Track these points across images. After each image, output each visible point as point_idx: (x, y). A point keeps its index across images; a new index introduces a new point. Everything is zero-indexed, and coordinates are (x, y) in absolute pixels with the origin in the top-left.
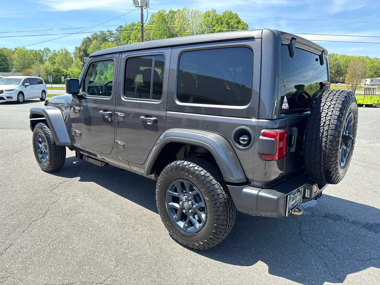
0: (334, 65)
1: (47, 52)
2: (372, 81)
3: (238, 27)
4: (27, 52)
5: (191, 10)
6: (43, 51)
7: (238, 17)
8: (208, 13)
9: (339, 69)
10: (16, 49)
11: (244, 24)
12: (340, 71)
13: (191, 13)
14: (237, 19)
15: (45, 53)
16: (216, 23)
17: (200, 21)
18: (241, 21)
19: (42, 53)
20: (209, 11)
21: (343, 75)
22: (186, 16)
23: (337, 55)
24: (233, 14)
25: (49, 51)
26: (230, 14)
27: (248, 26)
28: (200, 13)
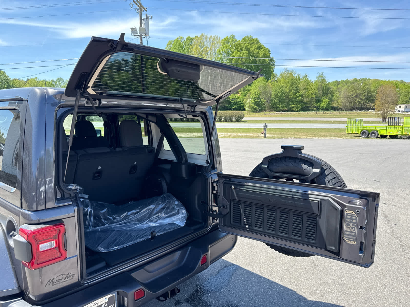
1: (60, 82)
2: (407, 107)
3: (259, 52)
4: (39, 82)
5: (209, 36)
6: (56, 81)
7: (259, 42)
8: (226, 39)
9: (370, 95)
10: (28, 80)
11: (266, 50)
12: (370, 97)
13: (210, 39)
14: (258, 45)
15: (58, 84)
16: (236, 49)
17: (218, 47)
18: (262, 47)
19: (54, 84)
20: (228, 37)
21: (374, 101)
22: (204, 42)
23: (369, 79)
24: (254, 40)
25: (63, 81)
26: (251, 39)
27: (270, 51)
28: (219, 39)
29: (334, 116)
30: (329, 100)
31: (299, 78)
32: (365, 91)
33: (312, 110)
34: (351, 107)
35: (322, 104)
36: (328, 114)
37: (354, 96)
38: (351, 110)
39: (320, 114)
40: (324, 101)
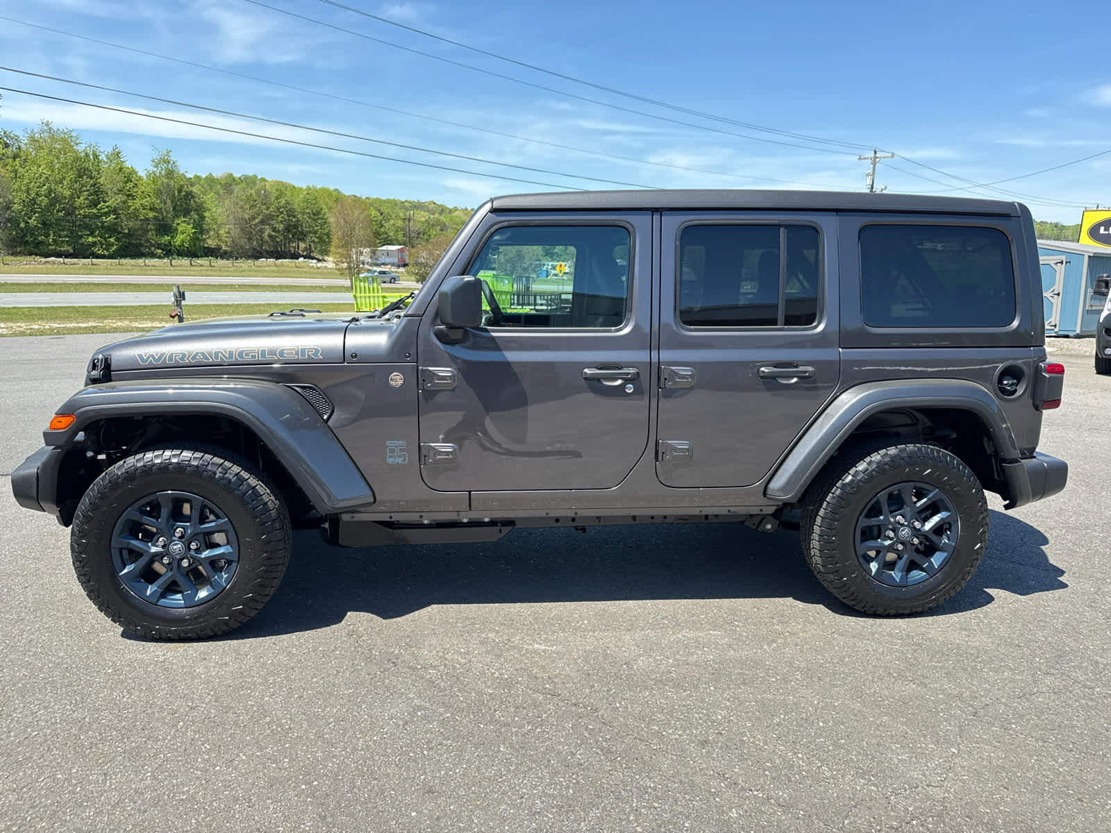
0: (278, 209)
9: (294, 220)
12: (296, 227)
21: (305, 236)
29: (222, 272)
30: (193, 228)
31: (96, 156)
32: (281, 210)
33: (153, 255)
34: (254, 249)
35: (178, 239)
36: (201, 265)
37: (257, 221)
38: (257, 258)
39: (181, 266)
40: (180, 229)
